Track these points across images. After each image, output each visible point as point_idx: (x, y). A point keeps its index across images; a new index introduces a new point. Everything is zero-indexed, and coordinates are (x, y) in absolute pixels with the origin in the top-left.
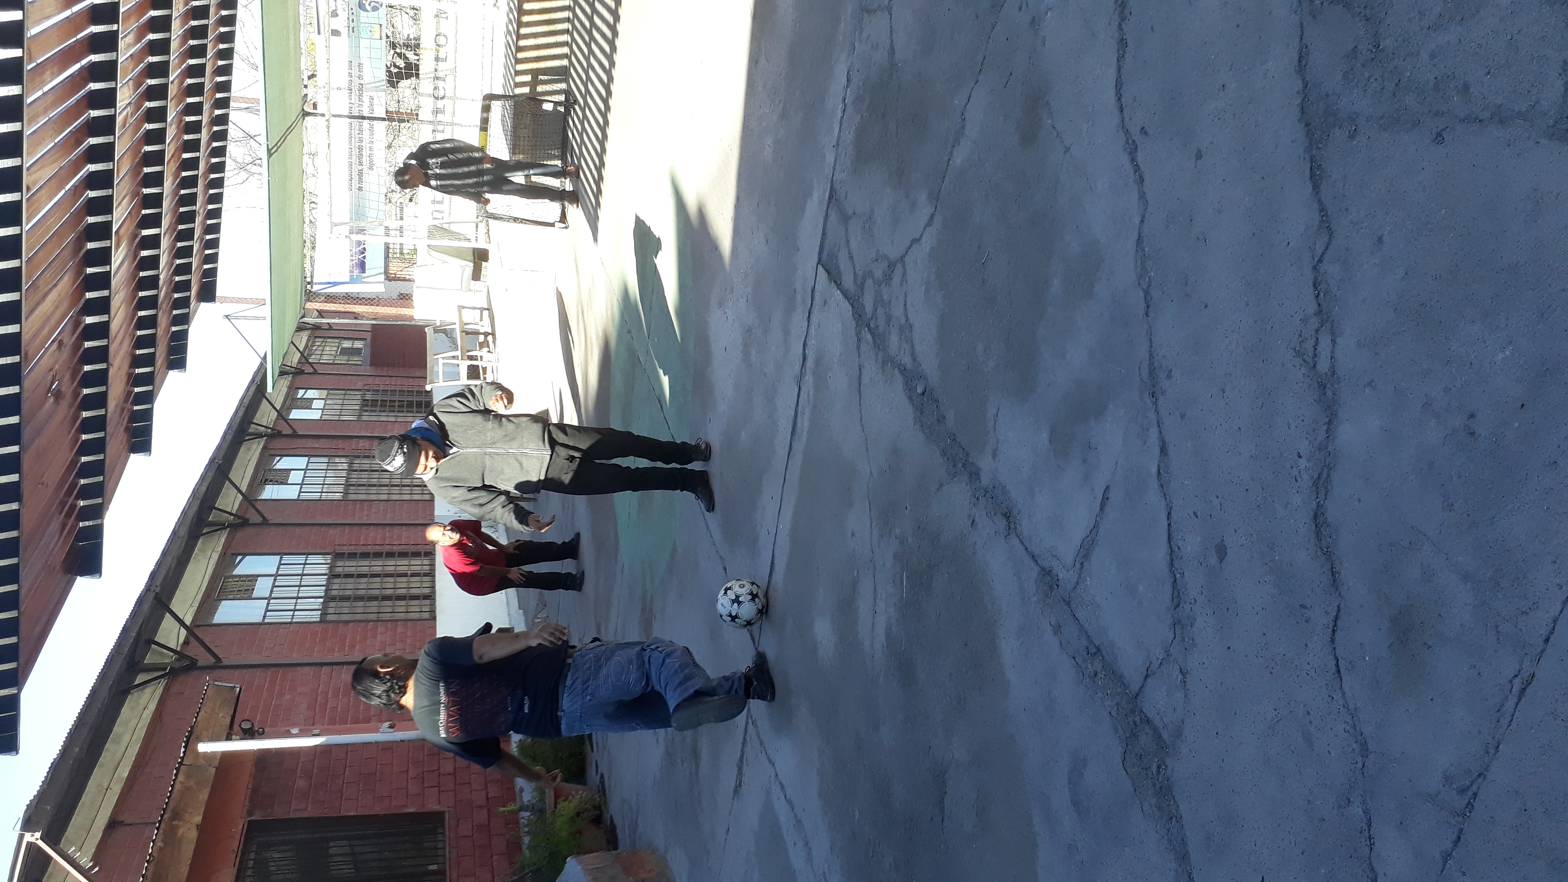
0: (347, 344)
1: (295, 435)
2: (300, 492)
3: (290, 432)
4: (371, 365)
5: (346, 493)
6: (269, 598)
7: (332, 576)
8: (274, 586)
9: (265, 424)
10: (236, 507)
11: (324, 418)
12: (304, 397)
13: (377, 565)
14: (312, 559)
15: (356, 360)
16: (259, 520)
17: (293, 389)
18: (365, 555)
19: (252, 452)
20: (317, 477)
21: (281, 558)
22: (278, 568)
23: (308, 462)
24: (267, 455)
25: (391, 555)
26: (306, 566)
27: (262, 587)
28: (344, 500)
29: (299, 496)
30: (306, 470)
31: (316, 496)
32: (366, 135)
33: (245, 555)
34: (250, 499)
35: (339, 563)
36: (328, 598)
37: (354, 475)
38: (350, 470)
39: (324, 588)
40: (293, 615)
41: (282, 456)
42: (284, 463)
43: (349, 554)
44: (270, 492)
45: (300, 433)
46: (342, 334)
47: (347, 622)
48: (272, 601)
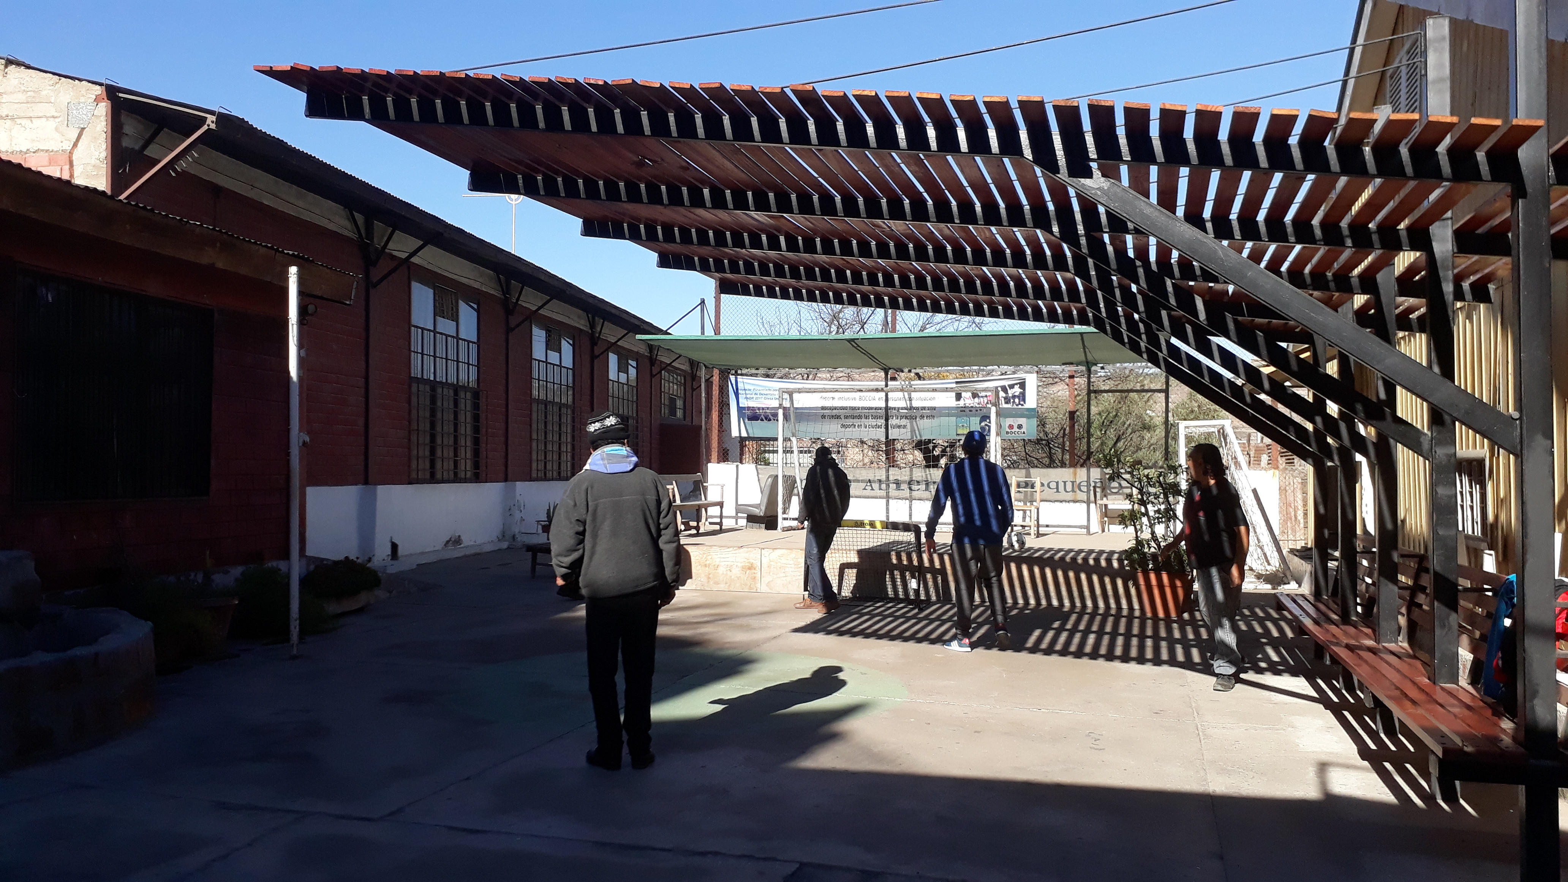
0: (679, 403)
1: (593, 358)
2: (539, 361)
3: (597, 353)
4: (661, 425)
5: (538, 401)
6: (435, 331)
7: (457, 388)
8: (447, 336)
9: (603, 331)
10: (524, 305)
11: (611, 383)
12: (630, 367)
13: (465, 429)
14: (473, 371)
15: (665, 411)
16: (512, 324)
17: (637, 356)
18: (476, 418)
19: (577, 320)
20: (554, 376)
21: (474, 343)
22: (465, 340)
23: (568, 368)
24: (574, 334)
25: (476, 441)
26: (466, 365)
27: (446, 326)
28: (531, 400)
29: (536, 360)
30: (560, 366)
31: (535, 374)
32: (873, 422)
33: (478, 311)
34: (533, 317)
35: (469, 395)
36: (434, 385)
37: (556, 409)
38: (561, 406)
39: (444, 381)
40: (417, 353)
41: (573, 345)
42: (566, 347)
43: (478, 404)
44: (539, 336)
45: (596, 361)
46: (688, 399)
47: (409, 403)
48: (432, 334)
